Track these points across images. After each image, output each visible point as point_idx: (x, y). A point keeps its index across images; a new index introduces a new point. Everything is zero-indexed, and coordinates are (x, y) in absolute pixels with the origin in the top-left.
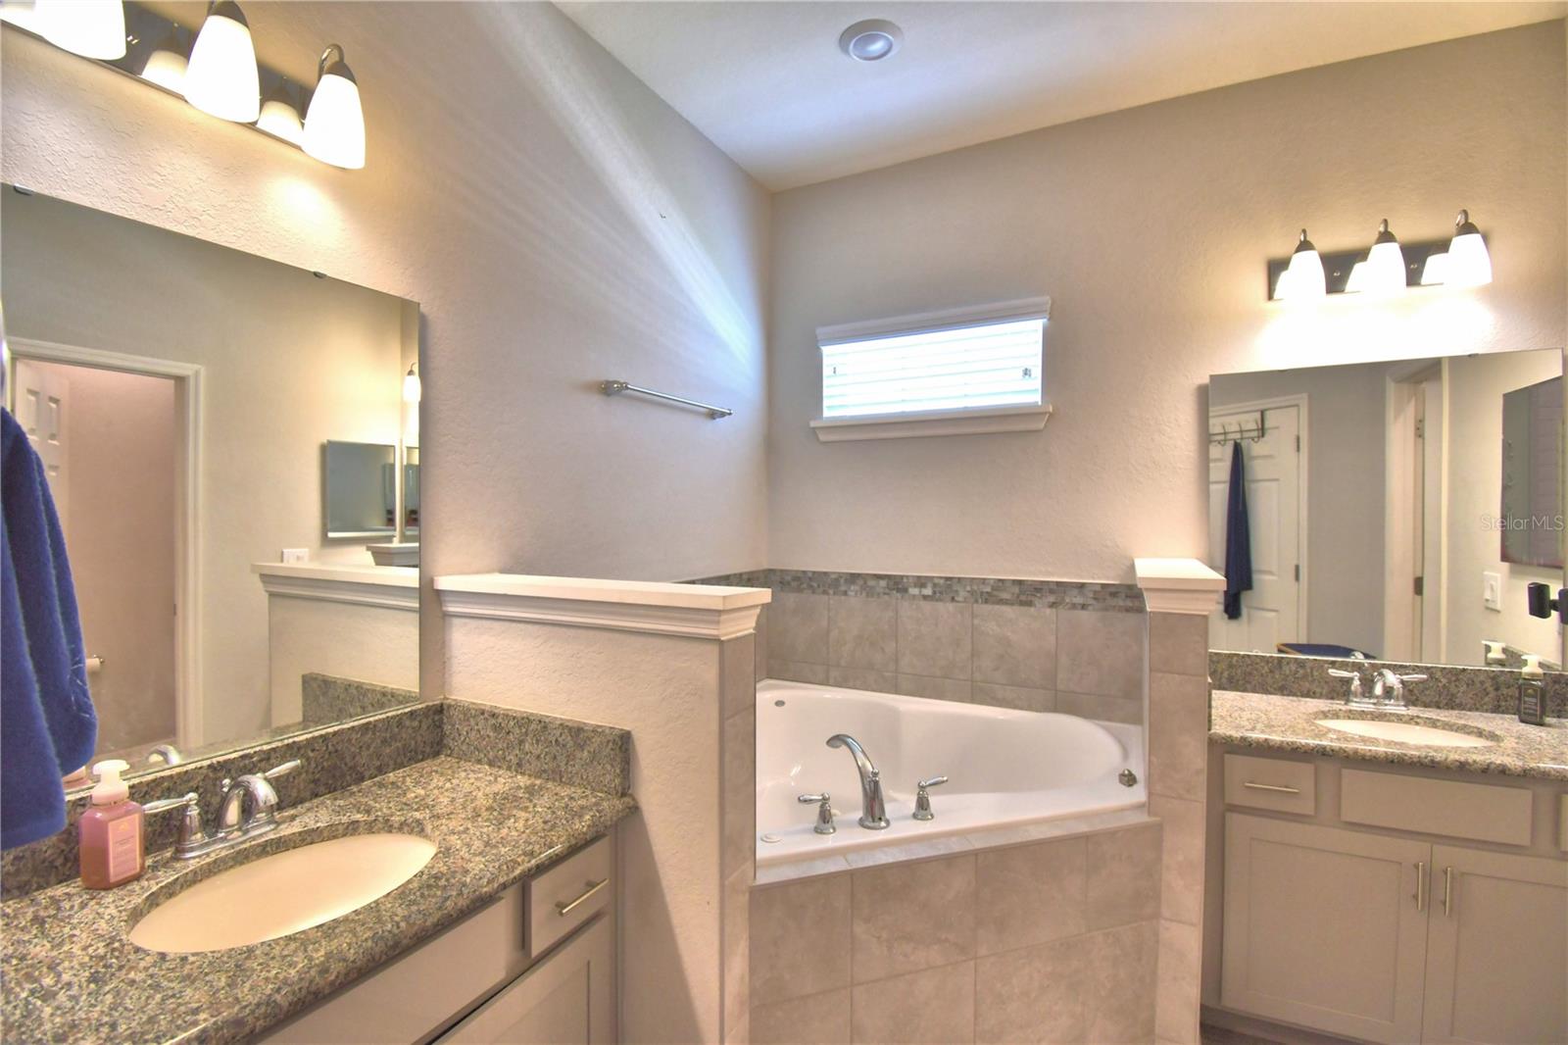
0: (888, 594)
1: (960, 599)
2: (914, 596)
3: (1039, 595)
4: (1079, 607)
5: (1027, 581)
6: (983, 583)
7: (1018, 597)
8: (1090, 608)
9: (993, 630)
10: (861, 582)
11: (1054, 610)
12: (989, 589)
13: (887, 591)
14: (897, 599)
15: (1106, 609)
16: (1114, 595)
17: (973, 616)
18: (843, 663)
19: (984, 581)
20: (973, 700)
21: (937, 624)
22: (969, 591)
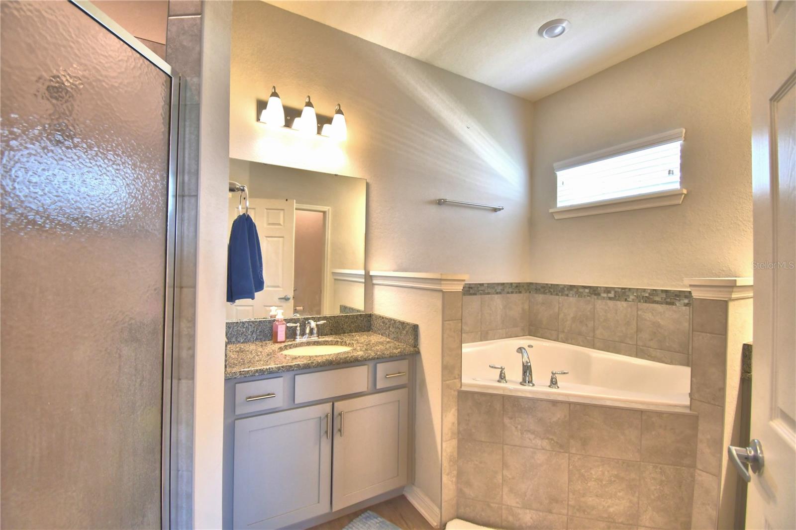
0: (589, 296)
1: (630, 300)
2: (604, 297)
5: (671, 290)
6: (644, 291)
7: (665, 300)
9: (649, 318)
10: (575, 290)
11: (688, 308)
12: (647, 295)
13: (589, 294)
14: (594, 299)
17: (638, 309)
18: (566, 331)
19: (644, 290)
20: (637, 356)
21: (616, 313)
22: (635, 296)
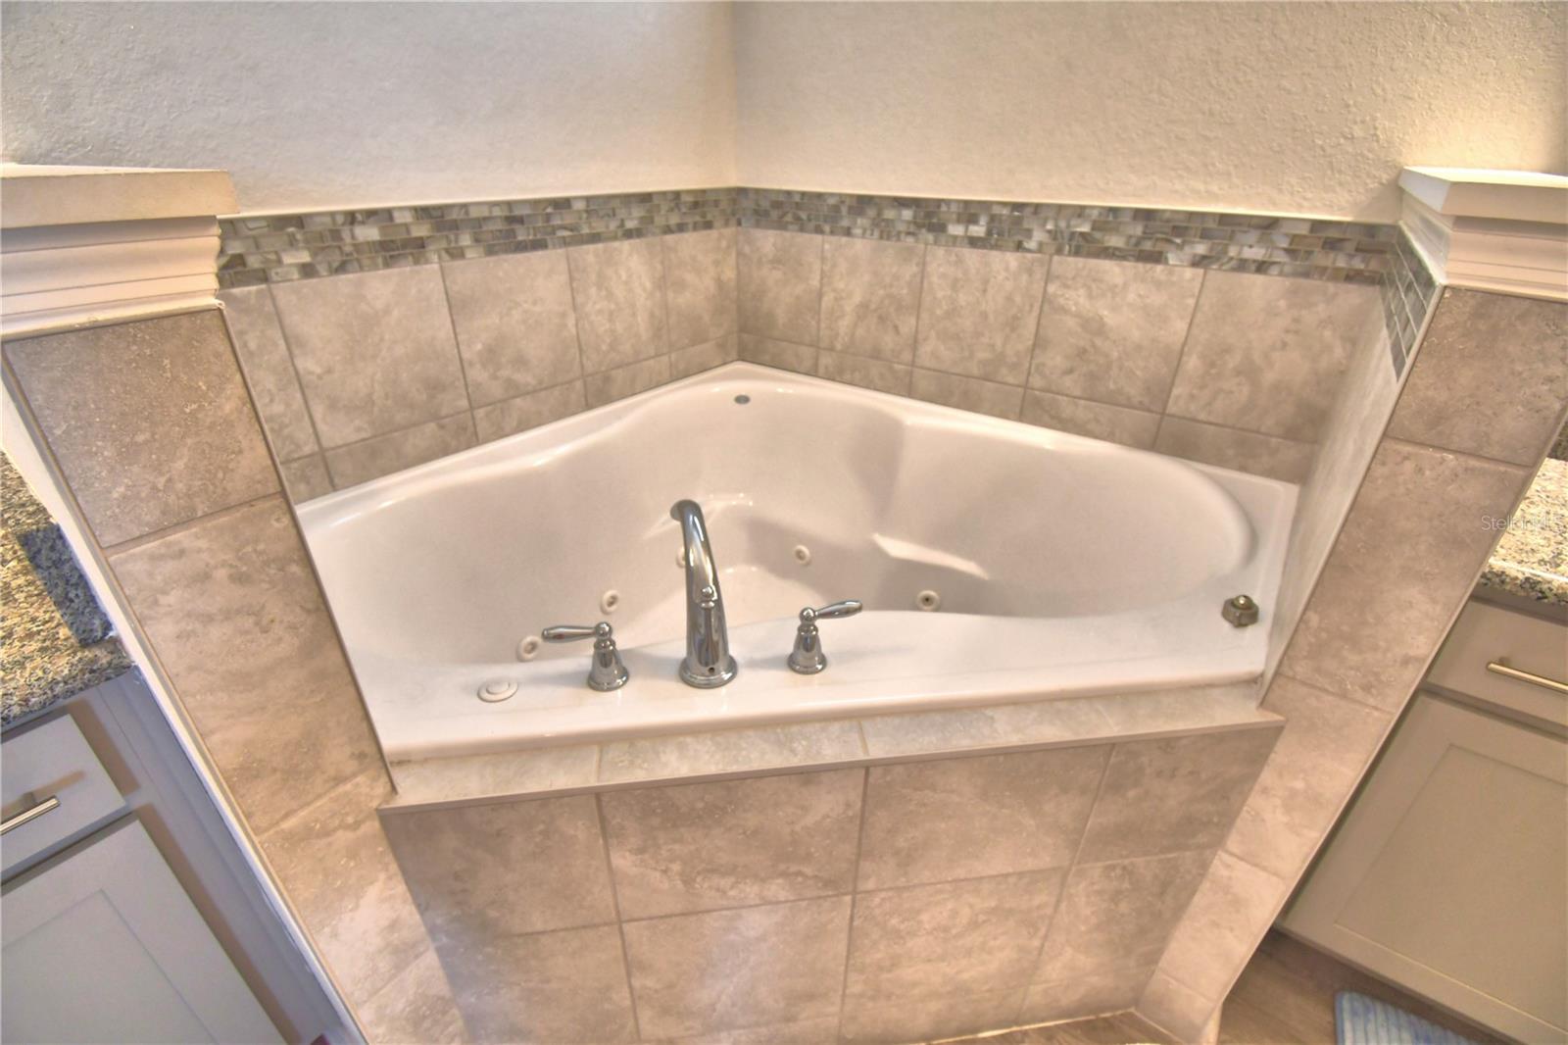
0: (912, 235)
1: (1032, 246)
2: (955, 237)
3: (1178, 241)
4: (1253, 267)
5: (1164, 211)
6: (1079, 216)
7: (1138, 244)
8: (1275, 270)
9: (1076, 304)
10: (871, 212)
11: (1201, 271)
12: (1085, 228)
13: (912, 229)
14: (926, 244)
15: (1306, 275)
16: (1331, 245)
17: (1049, 278)
18: (839, 347)
19: (1080, 211)
20: (1021, 417)
21: (985, 291)
22: (1049, 232)
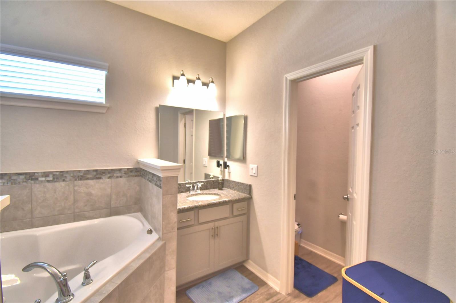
0: (26, 182)
1: (67, 180)
2: (42, 181)
3: (104, 174)
4: (119, 177)
5: (99, 170)
6: (79, 172)
7: (95, 176)
8: (123, 177)
9: (84, 191)
10: (7, 178)
11: (110, 179)
12: (82, 174)
13: (25, 180)
14: (31, 184)
15: (129, 177)
16: (131, 172)
17: (74, 186)
19: (79, 171)
20: (74, 221)
21: (55, 193)
22: (72, 176)
